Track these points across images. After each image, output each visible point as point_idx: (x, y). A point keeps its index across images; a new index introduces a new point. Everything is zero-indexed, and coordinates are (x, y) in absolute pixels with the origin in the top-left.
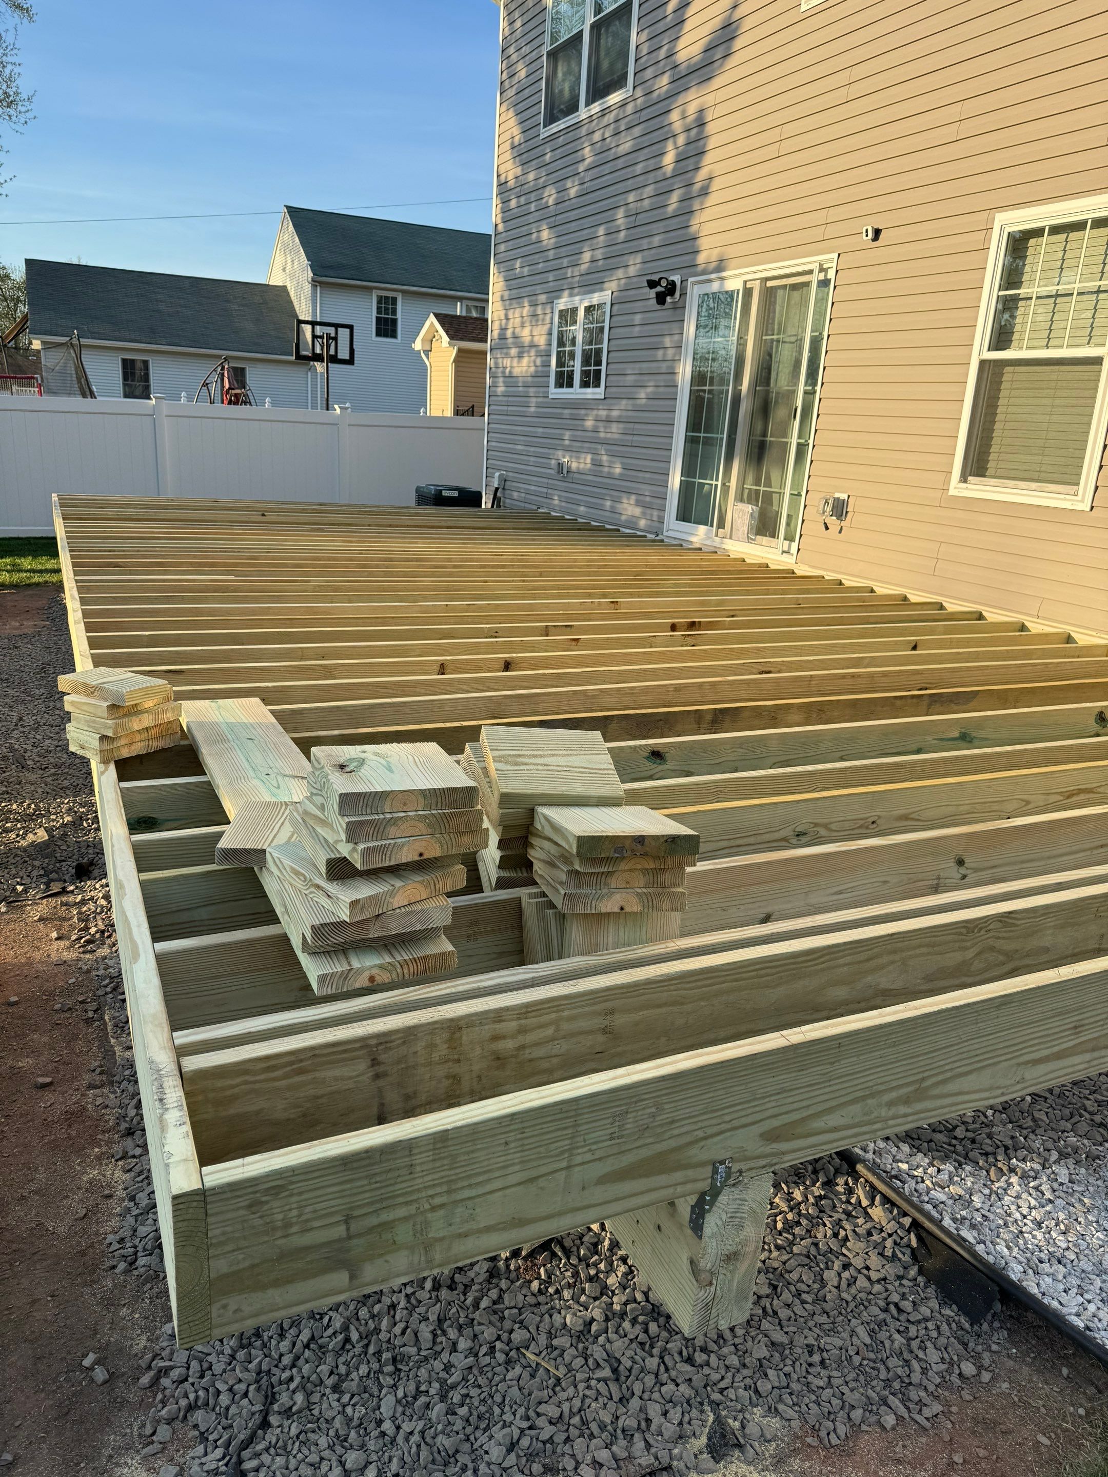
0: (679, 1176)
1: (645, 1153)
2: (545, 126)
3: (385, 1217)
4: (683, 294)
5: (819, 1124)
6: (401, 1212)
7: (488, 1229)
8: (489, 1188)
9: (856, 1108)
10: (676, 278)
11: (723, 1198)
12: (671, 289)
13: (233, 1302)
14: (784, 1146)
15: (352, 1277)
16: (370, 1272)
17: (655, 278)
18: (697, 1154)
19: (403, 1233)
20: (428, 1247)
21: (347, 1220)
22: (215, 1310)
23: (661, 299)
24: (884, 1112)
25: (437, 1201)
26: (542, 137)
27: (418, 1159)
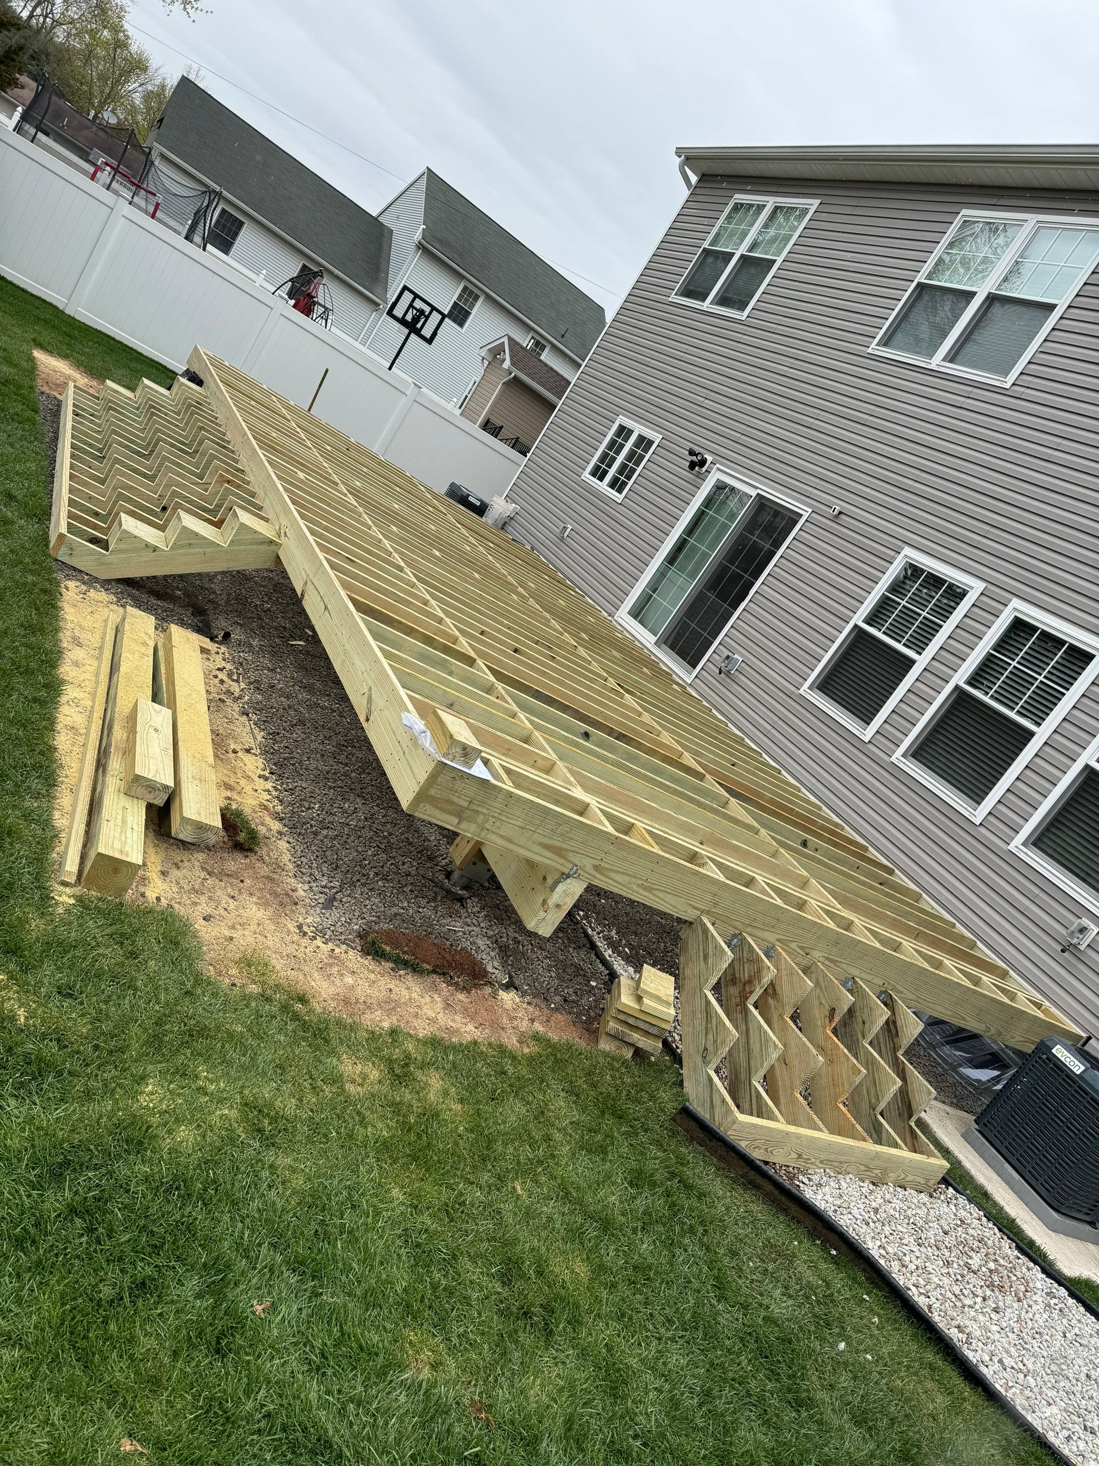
0: (561, 861)
1: (558, 844)
2: (676, 294)
3: (480, 809)
4: (708, 472)
5: (613, 875)
6: (484, 811)
7: (501, 836)
8: (510, 821)
9: (627, 878)
10: (709, 458)
11: (568, 881)
12: (703, 463)
13: (428, 806)
14: (598, 875)
15: (459, 823)
16: (464, 825)
17: (697, 449)
18: (571, 856)
19: (480, 818)
20: (483, 829)
21: (470, 802)
22: (422, 805)
23: (692, 465)
24: (635, 887)
25: (495, 815)
26: (670, 299)
27: (500, 796)
